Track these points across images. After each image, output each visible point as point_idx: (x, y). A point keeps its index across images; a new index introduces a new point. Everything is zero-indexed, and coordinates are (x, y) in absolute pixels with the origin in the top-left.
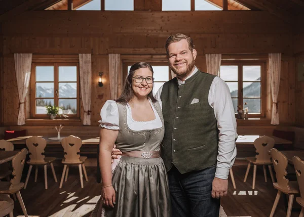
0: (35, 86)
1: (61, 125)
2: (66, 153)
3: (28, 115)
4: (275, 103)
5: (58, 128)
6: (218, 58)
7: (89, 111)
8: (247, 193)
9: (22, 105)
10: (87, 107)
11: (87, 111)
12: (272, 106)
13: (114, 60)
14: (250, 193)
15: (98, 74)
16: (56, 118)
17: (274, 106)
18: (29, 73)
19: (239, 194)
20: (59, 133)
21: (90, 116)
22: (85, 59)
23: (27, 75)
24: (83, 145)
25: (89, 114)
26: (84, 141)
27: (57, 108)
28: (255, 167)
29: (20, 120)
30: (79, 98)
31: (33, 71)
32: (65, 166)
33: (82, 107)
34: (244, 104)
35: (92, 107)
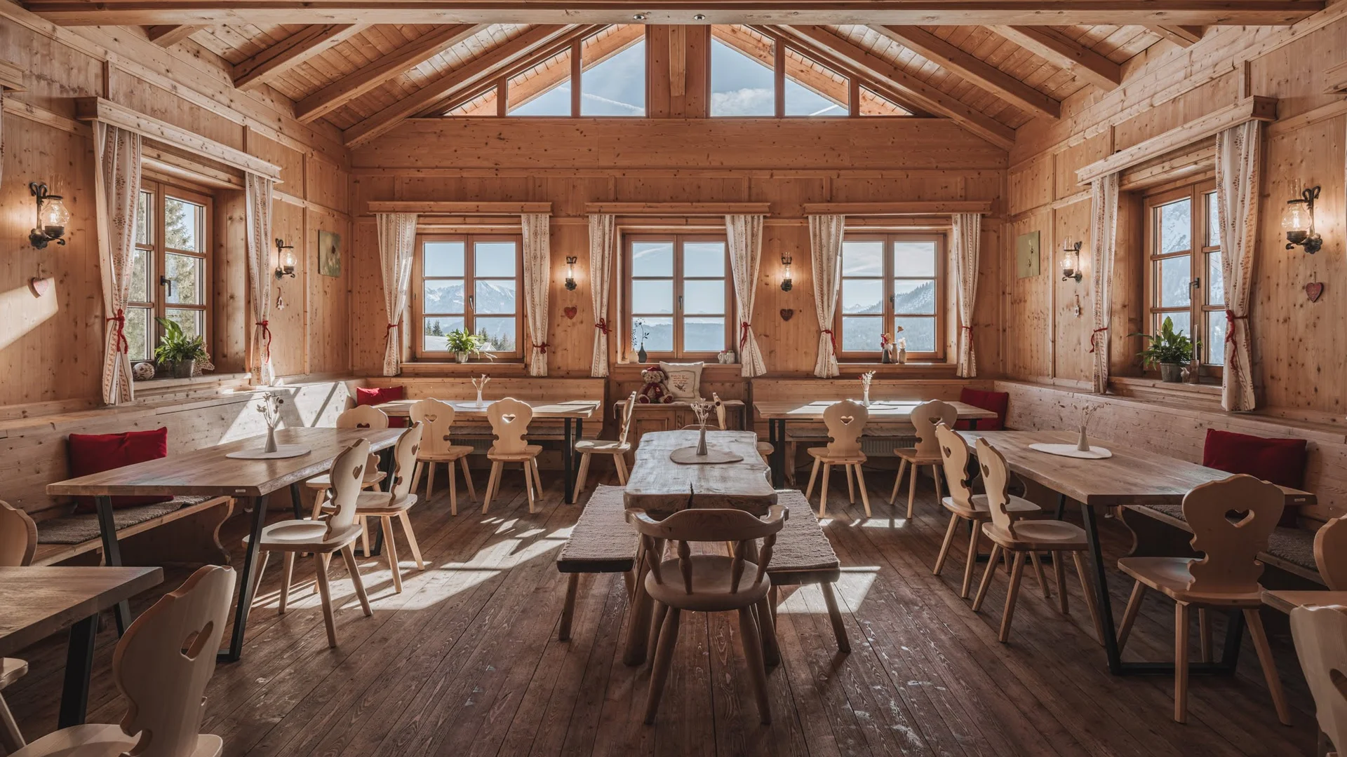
0: (422, 287)
1: (484, 376)
2: (497, 438)
3: (406, 353)
4: (967, 328)
5: (478, 383)
6: (836, 225)
7: (543, 345)
8: (892, 523)
9: (394, 331)
10: (538, 337)
11: (539, 344)
12: (959, 335)
13: (599, 230)
14: (899, 523)
15: (565, 262)
16: (470, 360)
17: (965, 334)
18: (410, 259)
19: (865, 525)
20: (480, 393)
21: (546, 355)
22: (535, 227)
23: (406, 263)
24: (534, 421)
25: (543, 351)
26: (538, 410)
27: (470, 338)
28: (913, 467)
29: (389, 364)
30: (521, 316)
31: (417, 252)
32: (495, 465)
33: (529, 336)
34: (896, 329)
35: (551, 334)
